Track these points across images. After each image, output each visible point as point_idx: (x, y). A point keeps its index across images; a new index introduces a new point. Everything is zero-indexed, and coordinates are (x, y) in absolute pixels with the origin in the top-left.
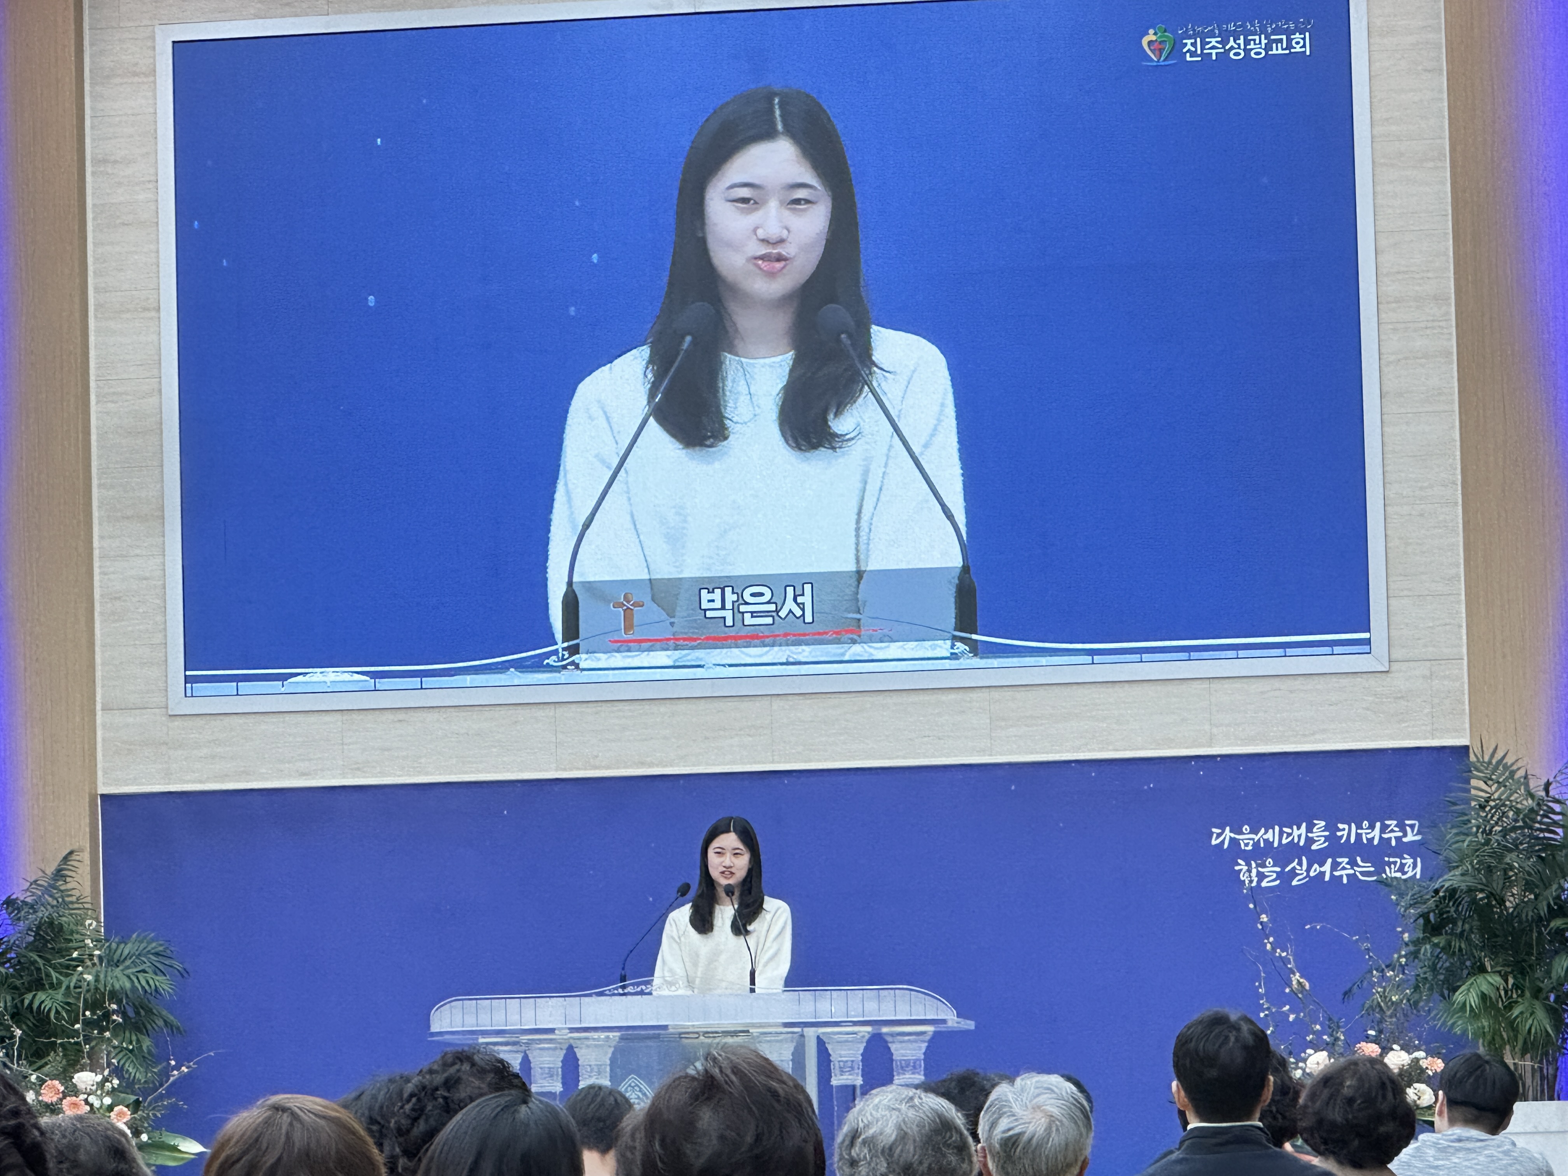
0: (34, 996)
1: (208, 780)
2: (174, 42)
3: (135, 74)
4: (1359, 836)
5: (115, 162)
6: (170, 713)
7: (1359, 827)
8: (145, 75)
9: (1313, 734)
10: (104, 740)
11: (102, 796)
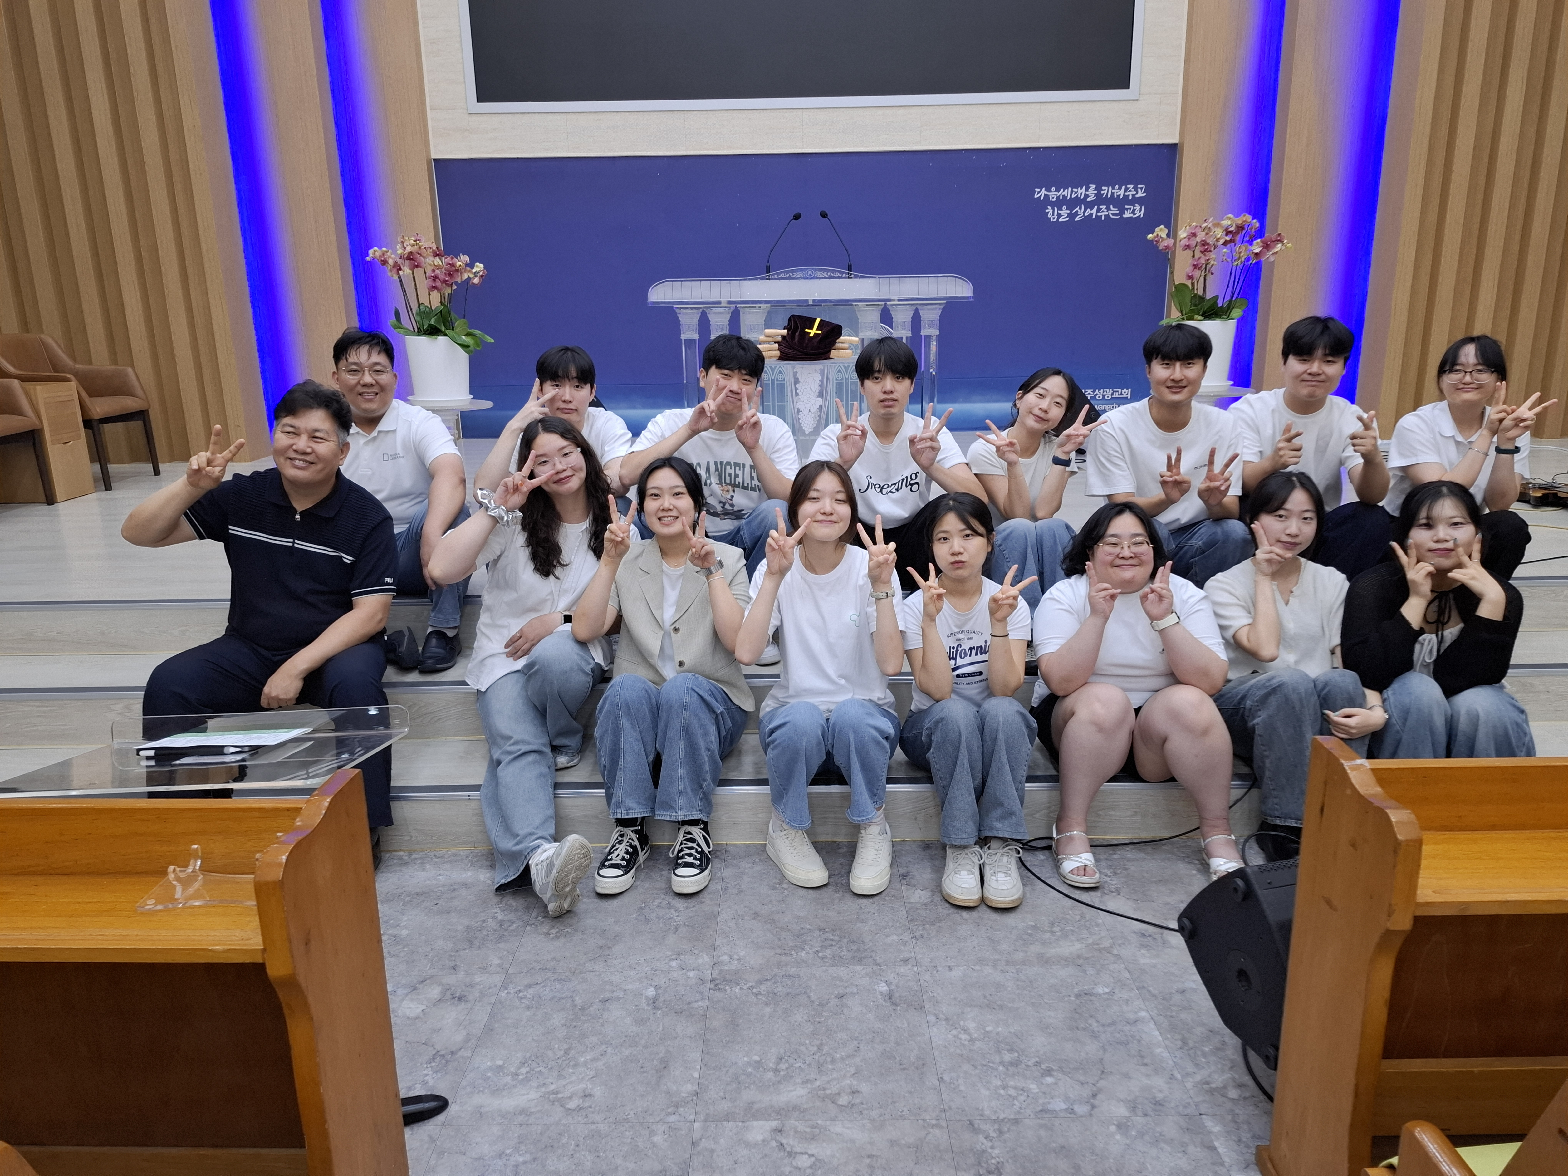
4: (1113, 194)
6: (469, 112)
7: (1113, 188)
10: (433, 127)
11: (434, 160)
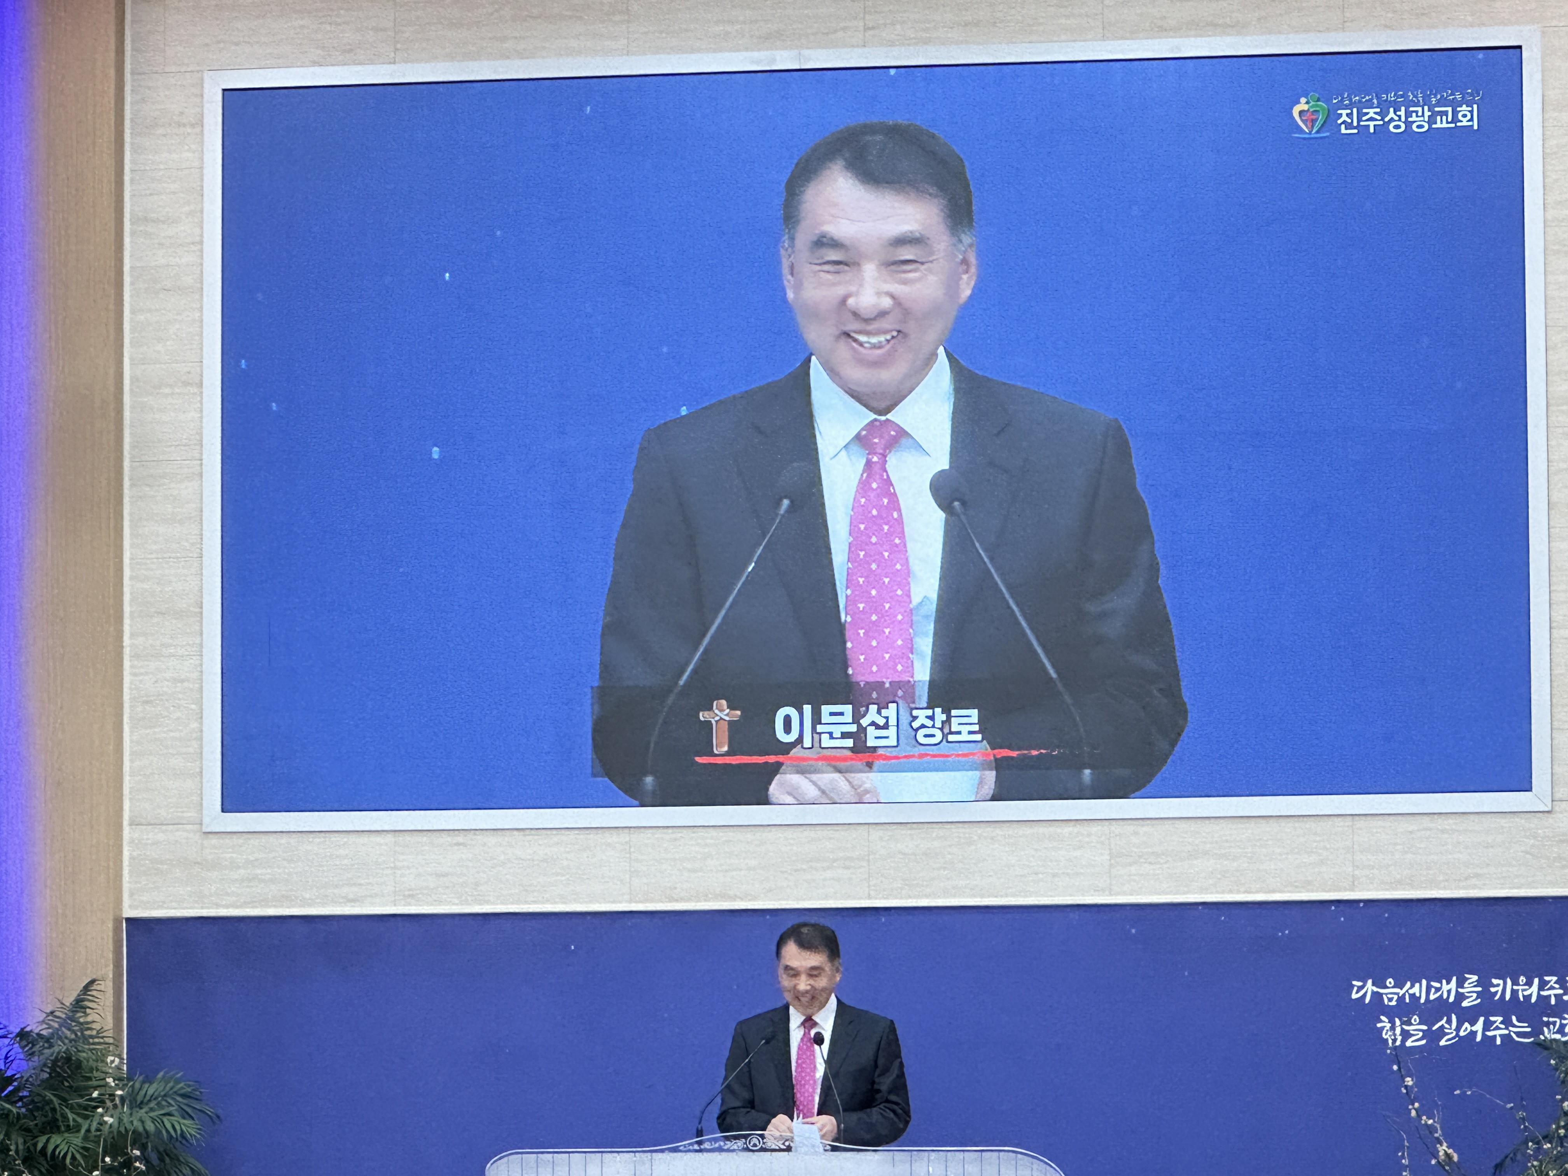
0: (48, 1140)
1: (245, 905)
2: (224, 90)
3: (180, 125)
4: (1514, 993)
5: (156, 221)
6: (205, 829)
7: (1515, 982)
8: (193, 126)
9: (1466, 879)
10: (132, 858)
11: (128, 920)
